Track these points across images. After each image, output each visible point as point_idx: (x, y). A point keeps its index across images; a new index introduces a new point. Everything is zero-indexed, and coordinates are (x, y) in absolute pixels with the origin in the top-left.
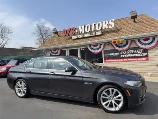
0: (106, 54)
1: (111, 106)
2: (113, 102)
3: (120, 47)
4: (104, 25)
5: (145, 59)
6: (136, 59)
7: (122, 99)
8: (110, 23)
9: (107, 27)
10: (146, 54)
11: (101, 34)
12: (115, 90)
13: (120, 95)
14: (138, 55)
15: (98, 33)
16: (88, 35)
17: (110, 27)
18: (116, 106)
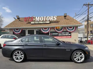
0: (51, 34)
1: (78, 60)
2: (79, 58)
3: (58, 30)
4: (51, 18)
5: (70, 37)
6: (66, 37)
7: (84, 56)
8: (54, 18)
9: (52, 20)
10: (70, 35)
11: (49, 23)
12: (80, 52)
13: (83, 55)
14: (67, 35)
15: (47, 22)
16: (41, 23)
17: (54, 20)
18: (80, 60)
